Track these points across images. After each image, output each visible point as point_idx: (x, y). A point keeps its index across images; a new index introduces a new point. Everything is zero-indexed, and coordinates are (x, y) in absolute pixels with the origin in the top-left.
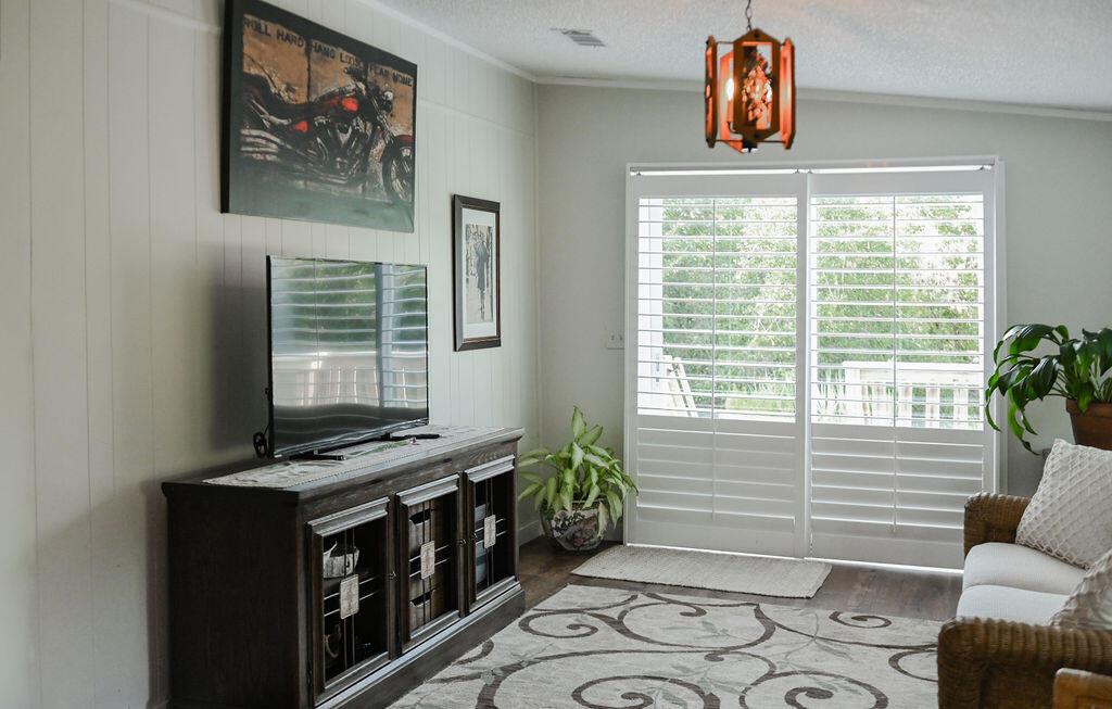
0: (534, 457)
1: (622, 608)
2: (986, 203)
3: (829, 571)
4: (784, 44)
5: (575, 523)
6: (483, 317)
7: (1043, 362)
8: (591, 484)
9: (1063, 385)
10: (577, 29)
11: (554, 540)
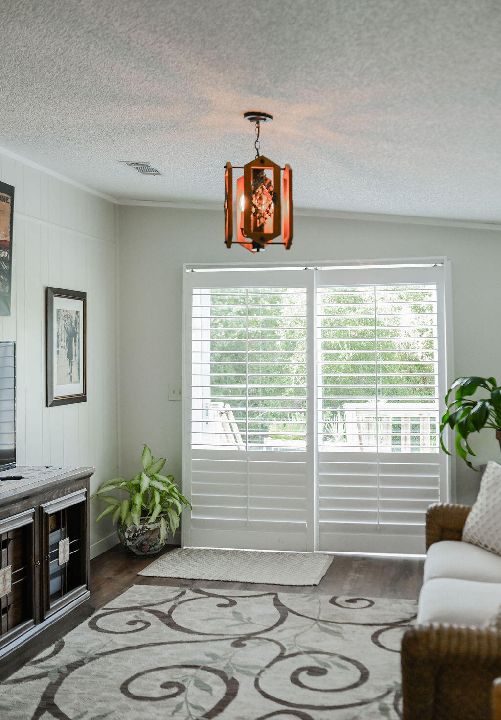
0: (112, 484)
1: (172, 603)
2: (439, 290)
3: (331, 562)
4: (284, 169)
5: (143, 534)
6: (71, 380)
7: (479, 404)
8: (154, 505)
9: (493, 420)
10: (138, 160)
11: (126, 547)
